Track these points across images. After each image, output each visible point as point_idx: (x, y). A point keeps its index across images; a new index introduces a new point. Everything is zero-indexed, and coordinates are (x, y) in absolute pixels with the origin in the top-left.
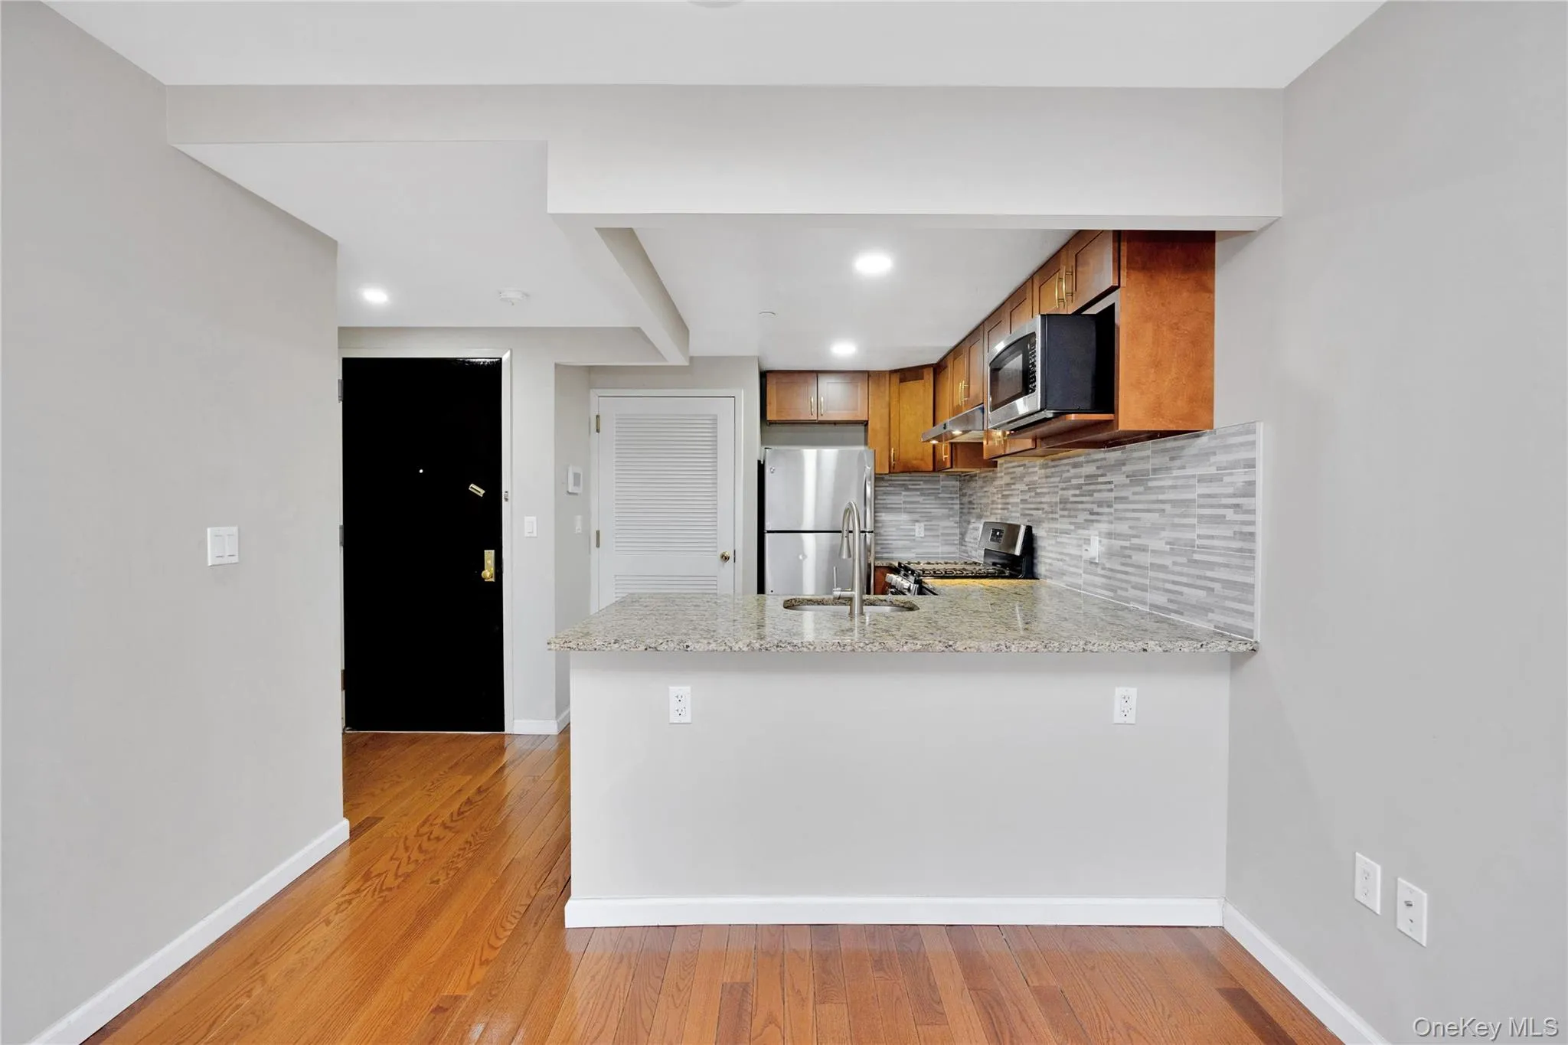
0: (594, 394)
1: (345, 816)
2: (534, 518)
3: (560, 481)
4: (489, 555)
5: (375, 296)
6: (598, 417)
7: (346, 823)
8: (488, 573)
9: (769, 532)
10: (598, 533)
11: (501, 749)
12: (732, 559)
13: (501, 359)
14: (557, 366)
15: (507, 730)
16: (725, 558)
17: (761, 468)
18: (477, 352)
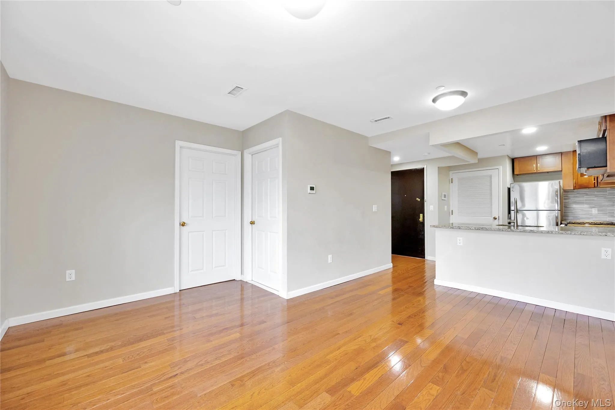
0: (451, 173)
1: (392, 263)
2: (432, 206)
3: (440, 196)
4: (421, 215)
5: (396, 159)
6: (452, 179)
7: (392, 264)
8: (421, 219)
9: (512, 210)
10: (452, 211)
11: (424, 261)
12: (498, 219)
13: (424, 168)
14: (438, 167)
15: (426, 258)
16: (495, 219)
17: (509, 189)
18: (418, 166)
